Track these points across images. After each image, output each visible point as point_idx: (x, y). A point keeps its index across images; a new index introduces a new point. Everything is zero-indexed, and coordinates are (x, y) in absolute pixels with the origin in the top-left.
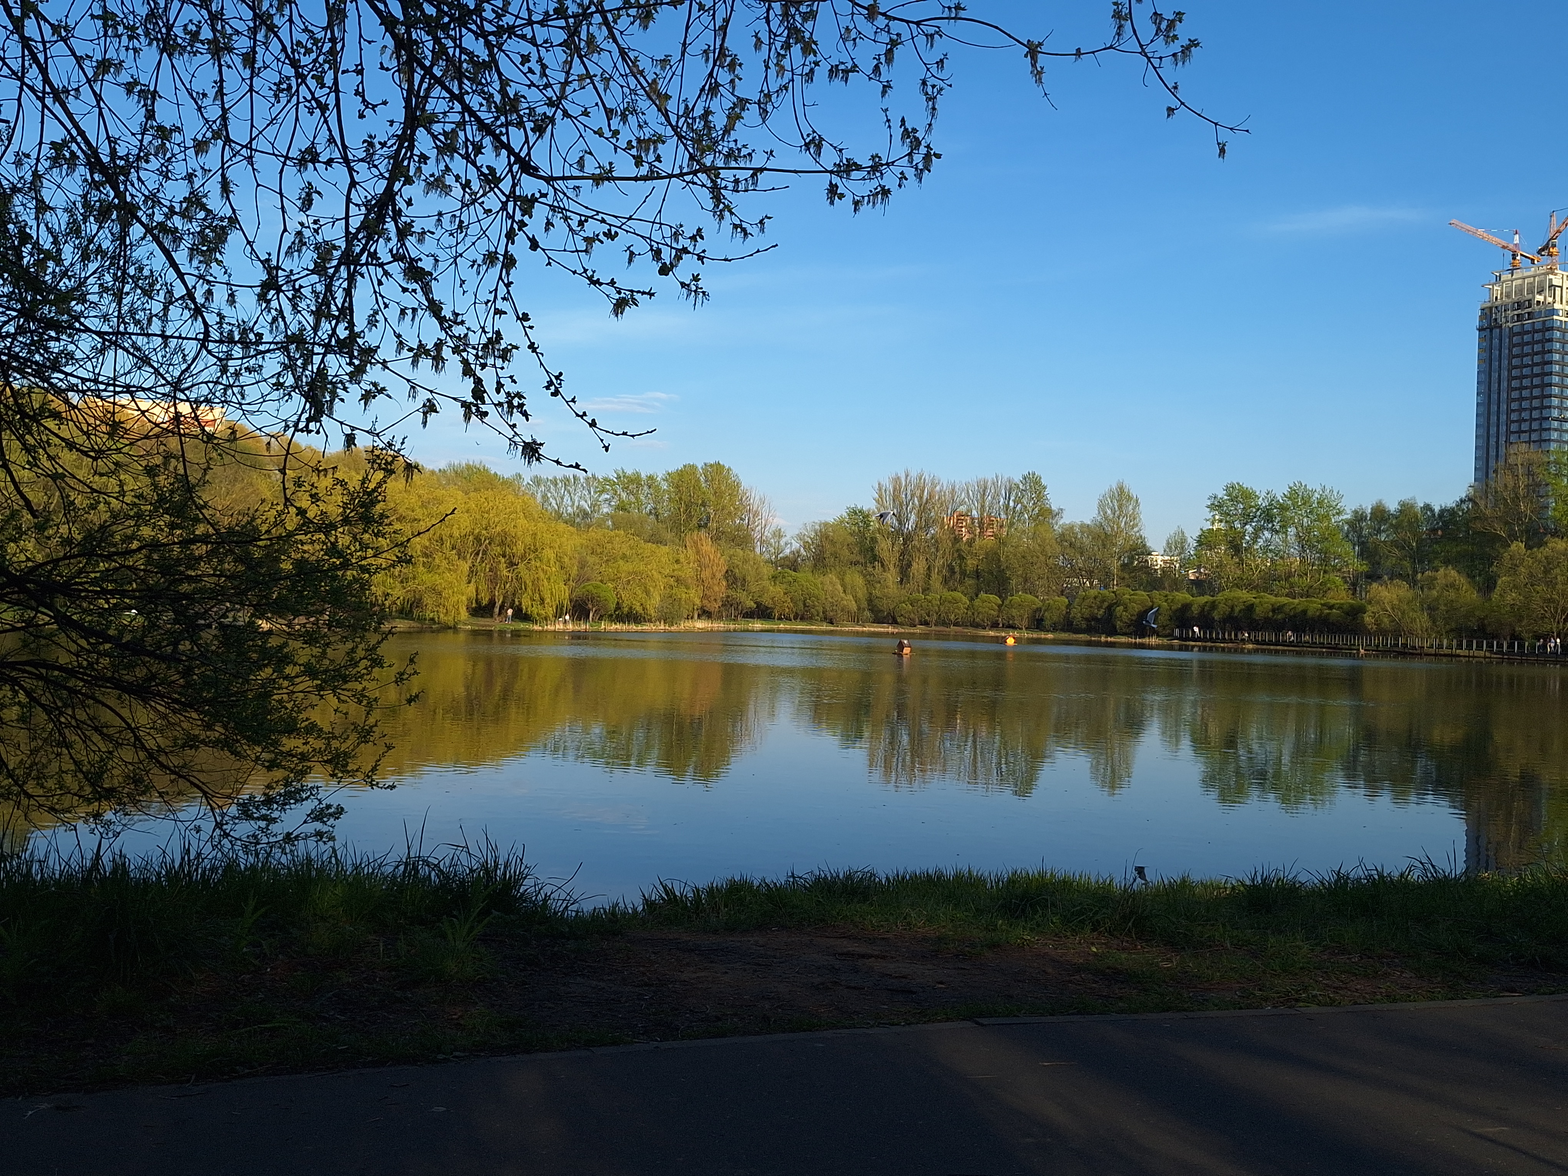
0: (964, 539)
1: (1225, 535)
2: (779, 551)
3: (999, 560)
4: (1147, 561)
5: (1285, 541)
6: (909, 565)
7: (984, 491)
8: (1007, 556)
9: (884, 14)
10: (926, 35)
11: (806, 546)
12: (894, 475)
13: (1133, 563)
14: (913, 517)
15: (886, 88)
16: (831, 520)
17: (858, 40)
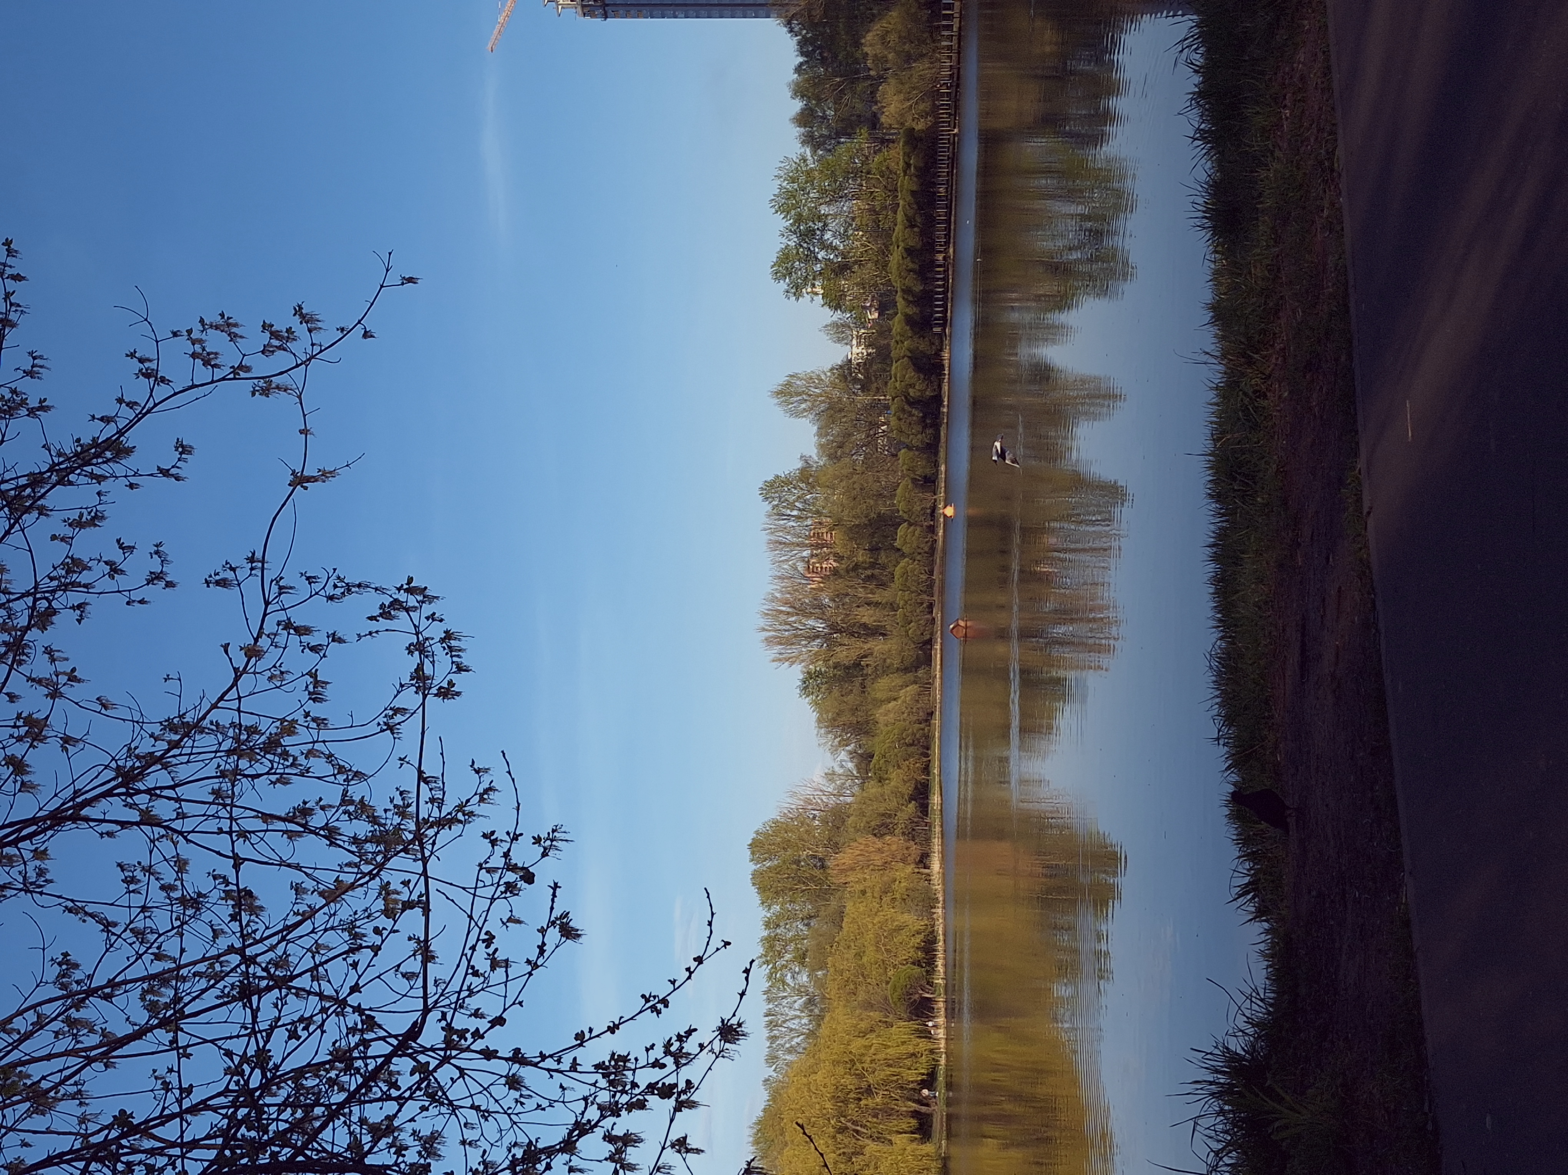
0: (835, 564)
1: (829, 280)
2: (849, 775)
3: (857, 526)
4: (858, 364)
5: (835, 216)
6: (864, 626)
7: (780, 543)
8: (854, 517)
9: (256, 640)
10: (280, 594)
11: (844, 743)
12: (764, 644)
13: (859, 380)
14: (811, 622)
15: (335, 638)
16: (815, 716)
17: (282, 669)
